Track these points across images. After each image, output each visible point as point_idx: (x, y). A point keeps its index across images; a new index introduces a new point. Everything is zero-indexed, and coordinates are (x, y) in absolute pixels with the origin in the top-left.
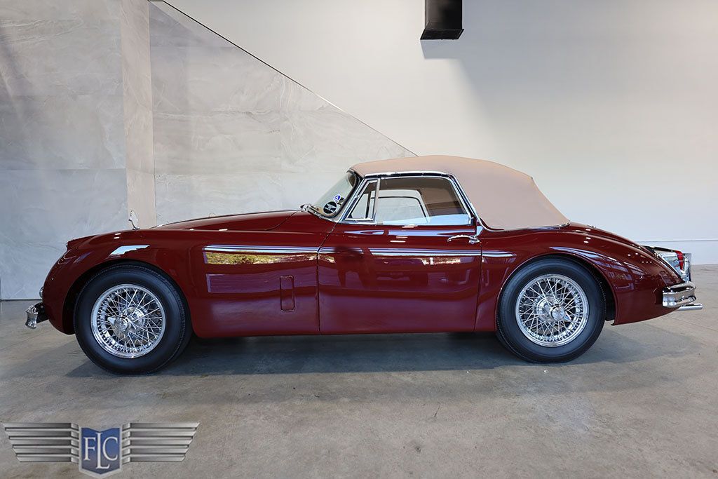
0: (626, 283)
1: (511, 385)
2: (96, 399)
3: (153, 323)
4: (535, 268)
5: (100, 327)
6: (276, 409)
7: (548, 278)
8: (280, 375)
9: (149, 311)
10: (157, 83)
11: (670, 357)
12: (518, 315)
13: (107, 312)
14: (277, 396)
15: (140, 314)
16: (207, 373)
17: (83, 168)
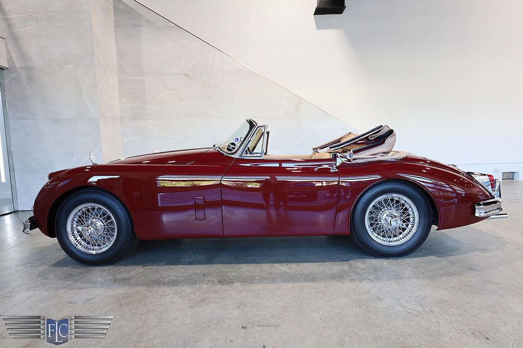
0: (452, 198)
1: (358, 274)
2: (69, 282)
3: (109, 230)
4: (379, 189)
5: (73, 233)
6: (189, 290)
7: (388, 196)
8: (197, 266)
9: (106, 222)
10: (120, 54)
11: (480, 252)
12: (367, 223)
13: (77, 222)
14: (191, 281)
15: (99, 224)
16: (146, 265)
17: (69, 117)
